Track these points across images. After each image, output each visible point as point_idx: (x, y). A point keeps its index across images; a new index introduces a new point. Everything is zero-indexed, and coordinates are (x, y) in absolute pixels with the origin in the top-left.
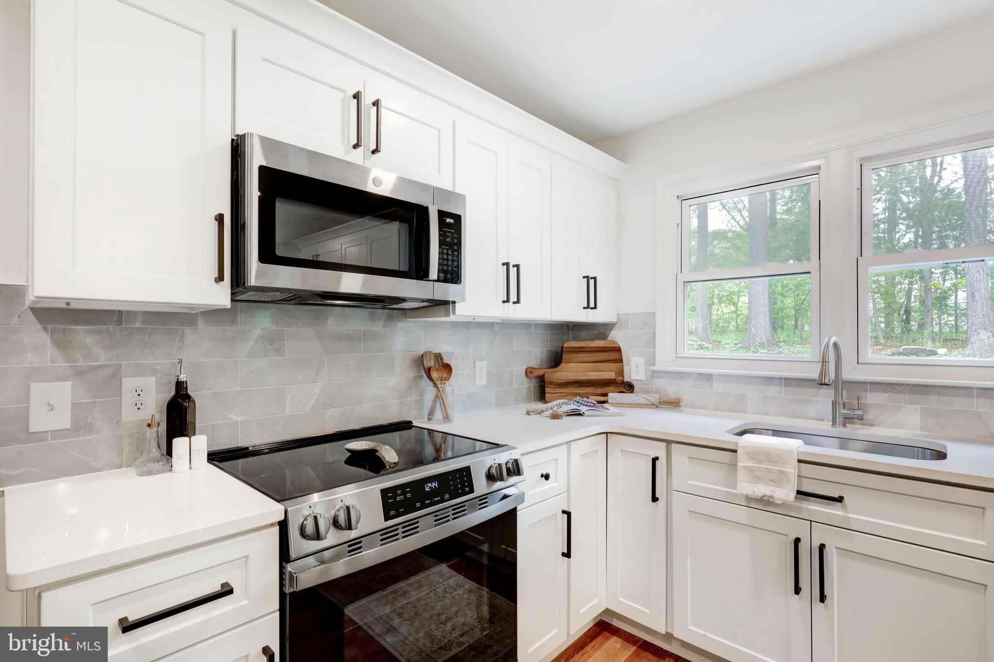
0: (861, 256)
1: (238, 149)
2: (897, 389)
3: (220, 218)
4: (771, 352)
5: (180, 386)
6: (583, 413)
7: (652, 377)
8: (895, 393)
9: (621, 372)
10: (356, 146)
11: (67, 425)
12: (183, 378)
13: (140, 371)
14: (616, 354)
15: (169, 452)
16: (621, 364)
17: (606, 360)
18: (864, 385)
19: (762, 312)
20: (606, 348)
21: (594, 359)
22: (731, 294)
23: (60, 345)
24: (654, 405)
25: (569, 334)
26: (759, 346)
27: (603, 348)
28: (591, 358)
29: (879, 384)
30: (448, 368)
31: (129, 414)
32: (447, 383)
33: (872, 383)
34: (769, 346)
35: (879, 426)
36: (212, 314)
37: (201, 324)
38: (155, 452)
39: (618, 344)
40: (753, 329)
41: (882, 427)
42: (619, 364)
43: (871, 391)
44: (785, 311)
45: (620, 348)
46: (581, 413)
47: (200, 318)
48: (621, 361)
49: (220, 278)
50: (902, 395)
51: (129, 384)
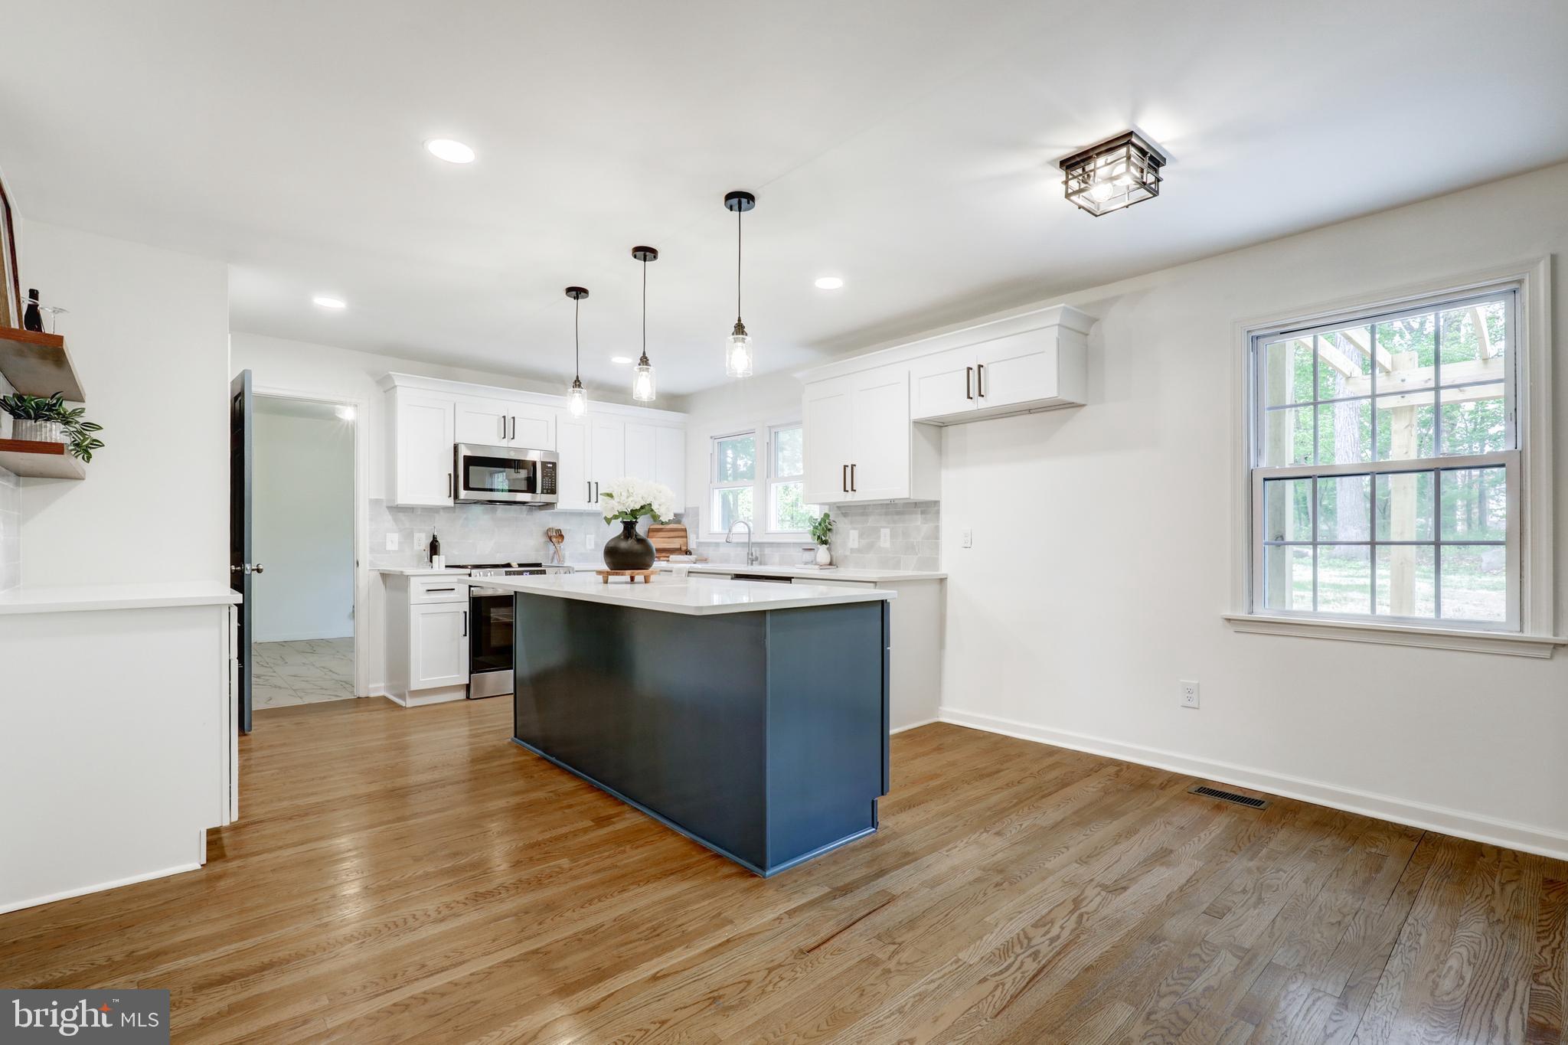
0: (768, 478)
1: (456, 448)
3: (450, 475)
5: (434, 537)
9: (687, 544)
10: (504, 437)
11: (397, 549)
12: (436, 534)
13: (420, 531)
14: (685, 533)
15: (431, 561)
16: (686, 539)
17: (676, 536)
20: (681, 529)
21: (672, 536)
23: (395, 520)
27: (679, 529)
28: (666, 535)
30: (562, 536)
31: (416, 547)
32: (561, 544)
36: (446, 509)
37: (442, 512)
38: (426, 560)
39: (686, 527)
42: (684, 538)
45: (686, 529)
47: (441, 510)
48: (686, 536)
49: (450, 496)
51: (417, 535)
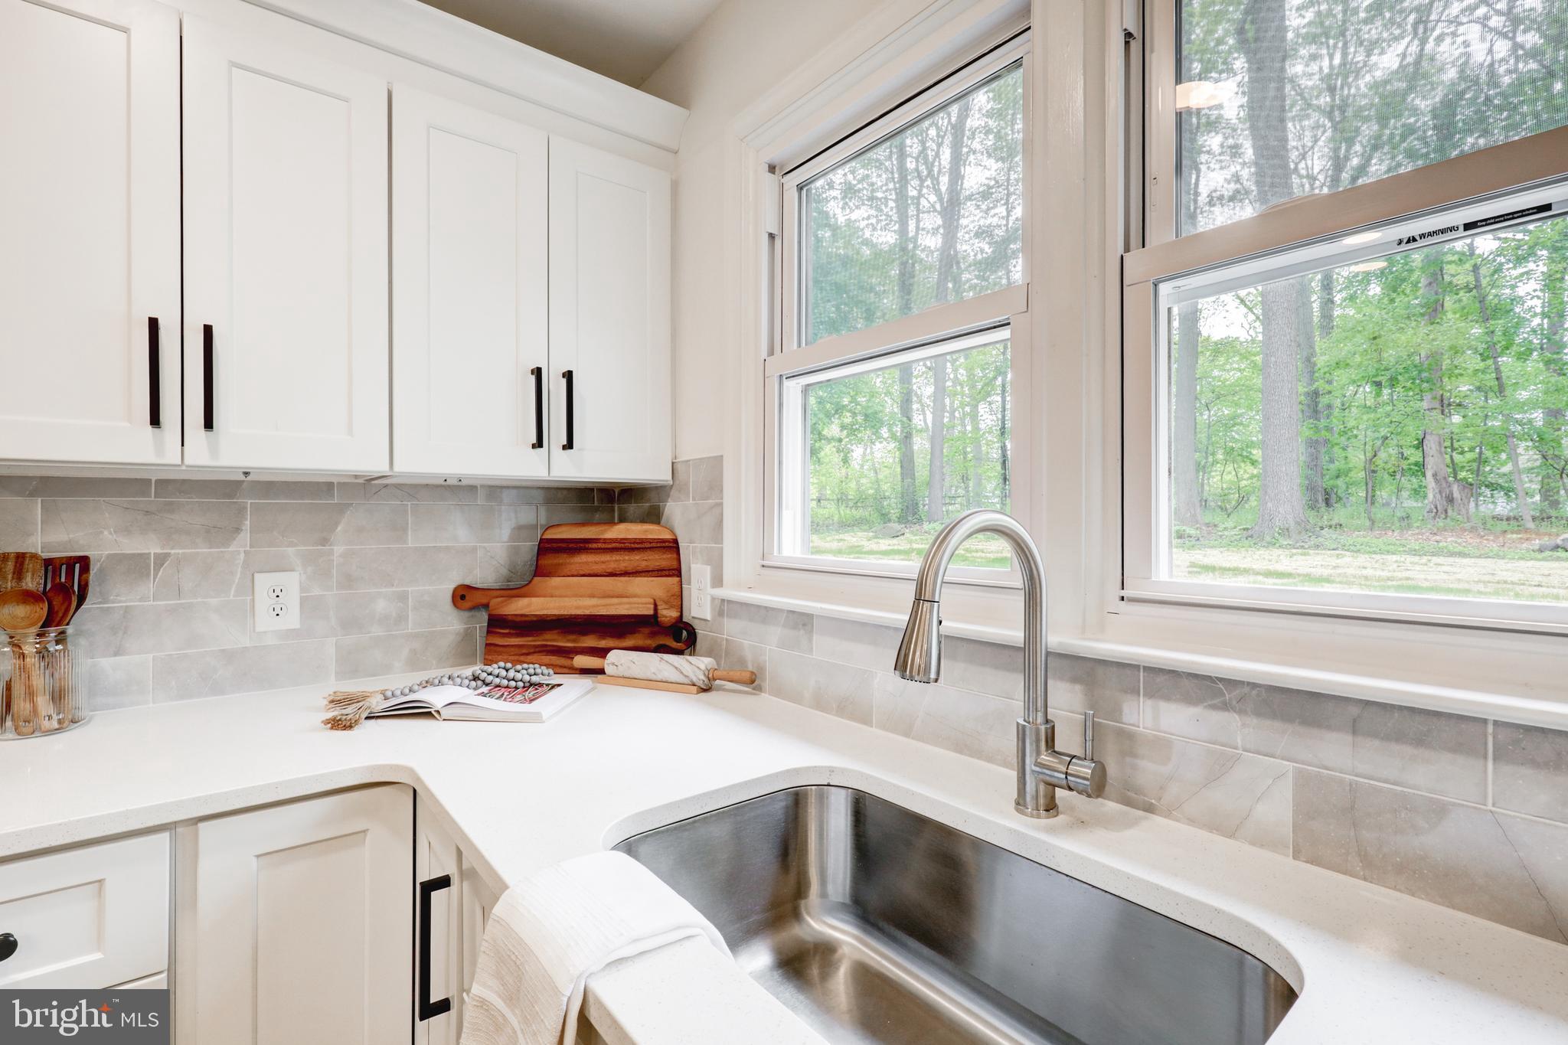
0: (1144, 247)
2: (1224, 695)
4: (1303, 544)
6: (438, 712)
7: (721, 613)
8: (1214, 707)
9: (678, 599)
14: (665, 556)
16: (676, 579)
17: (639, 569)
18: (1128, 672)
19: (1287, 474)
20: (642, 541)
21: (612, 566)
22: (1247, 447)
24: (694, 685)
25: (613, 511)
26: (1279, 534)
27: (635, 541)
28: (604, 566)
29: (1173, 674)
33: (1153, 671)
34: (1300, 533)
35: (1168, 814)
39: (673, 532)
40: (1270, 505)
41: (1178, 821)
42: (670, 579)
43: (1151, 694)
44: (1352, 474)
45: (676, 541)
46: (432, 710)
48: (677, 572)
50: (1236, 716)
